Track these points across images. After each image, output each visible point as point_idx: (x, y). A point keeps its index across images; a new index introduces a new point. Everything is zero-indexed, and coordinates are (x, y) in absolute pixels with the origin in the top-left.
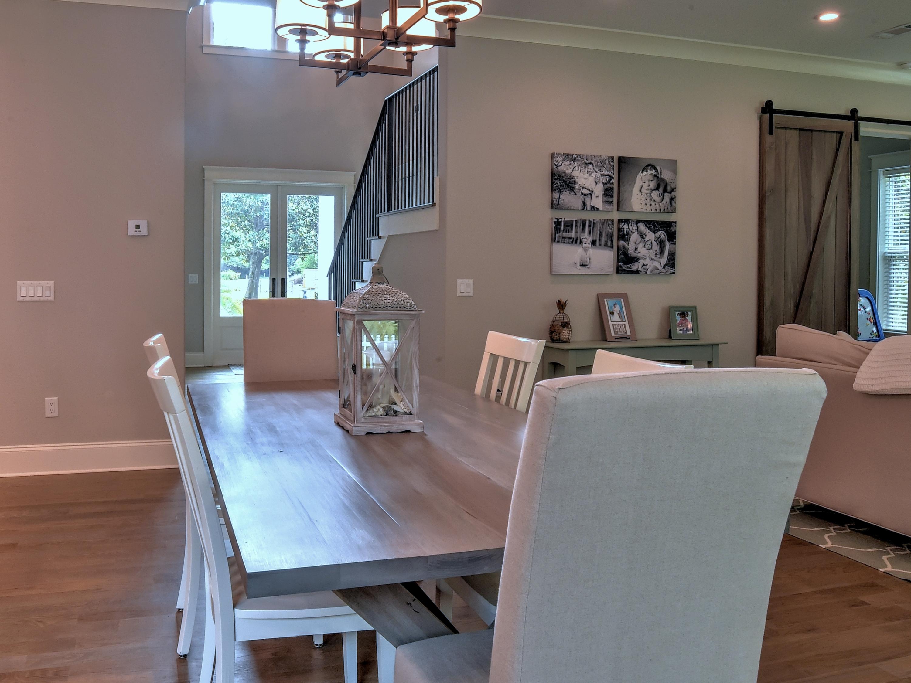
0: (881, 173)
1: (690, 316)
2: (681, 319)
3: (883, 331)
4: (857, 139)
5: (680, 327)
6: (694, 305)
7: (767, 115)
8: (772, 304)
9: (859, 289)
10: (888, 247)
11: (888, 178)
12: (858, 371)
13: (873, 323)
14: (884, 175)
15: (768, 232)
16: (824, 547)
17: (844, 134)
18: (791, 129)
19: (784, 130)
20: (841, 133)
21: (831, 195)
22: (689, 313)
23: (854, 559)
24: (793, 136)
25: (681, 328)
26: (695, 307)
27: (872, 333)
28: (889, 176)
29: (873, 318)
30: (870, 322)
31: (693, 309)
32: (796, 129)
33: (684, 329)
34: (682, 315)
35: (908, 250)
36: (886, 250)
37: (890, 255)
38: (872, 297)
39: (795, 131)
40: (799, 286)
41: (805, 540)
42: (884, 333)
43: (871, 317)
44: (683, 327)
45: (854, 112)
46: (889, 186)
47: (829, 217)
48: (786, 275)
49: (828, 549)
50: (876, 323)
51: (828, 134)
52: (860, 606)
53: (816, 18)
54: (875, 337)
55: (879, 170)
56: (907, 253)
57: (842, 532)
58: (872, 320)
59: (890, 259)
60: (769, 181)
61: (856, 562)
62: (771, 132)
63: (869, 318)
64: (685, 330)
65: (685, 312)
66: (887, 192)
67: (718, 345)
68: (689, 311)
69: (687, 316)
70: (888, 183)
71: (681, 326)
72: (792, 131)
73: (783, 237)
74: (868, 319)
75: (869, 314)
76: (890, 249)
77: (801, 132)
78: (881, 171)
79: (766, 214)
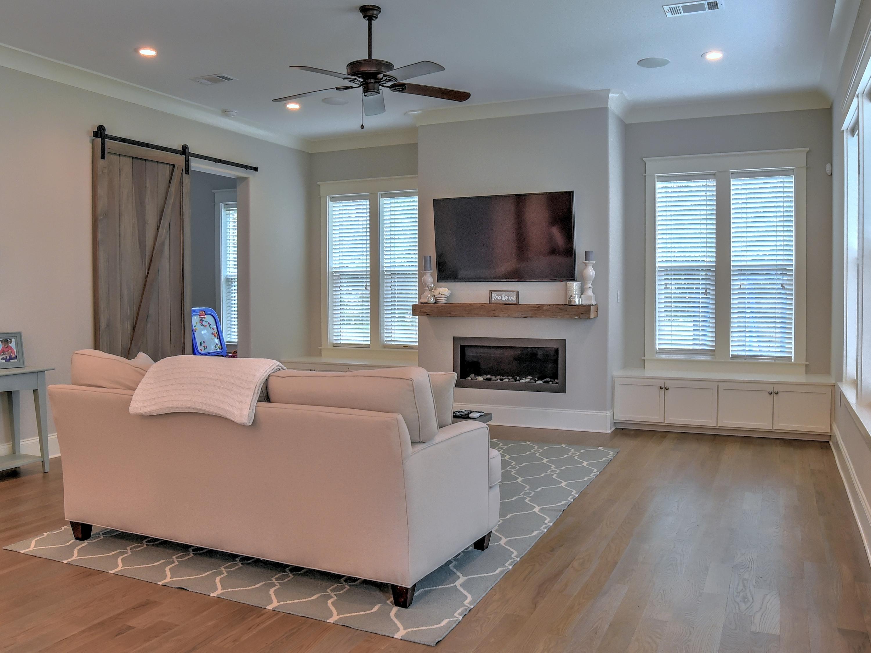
0: (223, 206)
1: (14, 343)
2: (3, 347)
3: (226, 343)
4: (187, 172)
5: (2, 355)
6: (19, 331)
7: (99, 140)
8: (108, 325)
9: (193, 308)
10: (229, 270)
11: (229, 211)
12: (133, 394)
13: (217, 337)
14: (225, 208)
15: (101, 255)
16: (113, 573)
17: (176, 167)
18: (125, 156)
19: (116, 157)
20: (174, 166)
21: (165, 223)
22: (13, 340)
23: (138, 578)
24: (127, 164)
25: (3, 357)
26: (20, 333)
27: (216, 346)
28: (229, 209)
29: (217, 333)
30: (214, 336)
31: (18, 335)
32: (129, 157)
33: (6, 357)
34: (5, 342)
35: (236, 274)
36: (228, 273)
37: (231, 277)
38: (216, 315)
39: (128, 159)
40: (135, 308)
41: (96, 569)
42: (226, 345)
43: (215, 332)
44: (6, 355)
45: (185, 148)
46: (230, 218)
47: (163, 243)
48: (122, 298)
49: (116, 573)
50: (220, 338)
51: (161, 165)
52: (124, 633)
53: (136, 50)
54: (219, 349)
55: (221, 203)
56: (236, 276)
57: (138, 550)
58: (216, 335)
59: (229, 281)
60: (101, 205)
61: (139, 581)
62: (103, 157)
63: (214, 333)
64: (8, 358)
65: (8, 339)
66: (228, 223)
67: (44, 371)
68: (13, 337)
69: (11, 343)
70: (228, 215)
71: (4, 354)
72: (126, 158)
73: (118, 260)
74: (212, 334)
75: (213, 329)
76: (231, 272)
77: (135, 160)
78: (223, 205)
79: (99, 237)
